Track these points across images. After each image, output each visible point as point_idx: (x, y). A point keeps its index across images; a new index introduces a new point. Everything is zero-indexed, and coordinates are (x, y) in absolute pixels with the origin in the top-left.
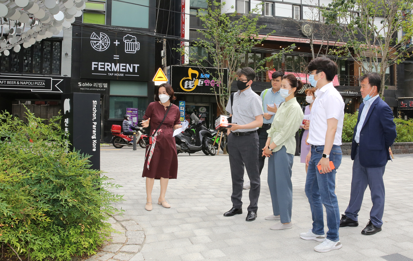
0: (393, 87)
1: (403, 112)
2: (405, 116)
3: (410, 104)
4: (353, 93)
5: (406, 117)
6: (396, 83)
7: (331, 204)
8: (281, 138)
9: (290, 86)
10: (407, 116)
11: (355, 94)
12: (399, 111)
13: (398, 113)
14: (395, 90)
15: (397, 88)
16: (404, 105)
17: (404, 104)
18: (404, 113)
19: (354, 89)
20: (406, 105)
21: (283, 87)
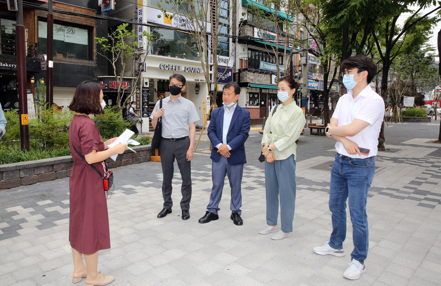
0: (90, 62)
2: (109, 100)
3: (111, 85)
4: (7, 65)
5: (110, 102)
6: (95, 58)
7: (363, 223)
8: (284, 143)
9: (289, 88)
10: (111, 100)
11: (11, 67)
14: (92, 66)
15: (96, 64)
17: (103, 85)
18: (107, 96)
19: (10, 60)
20: (106, 86)
21: (281, 90)
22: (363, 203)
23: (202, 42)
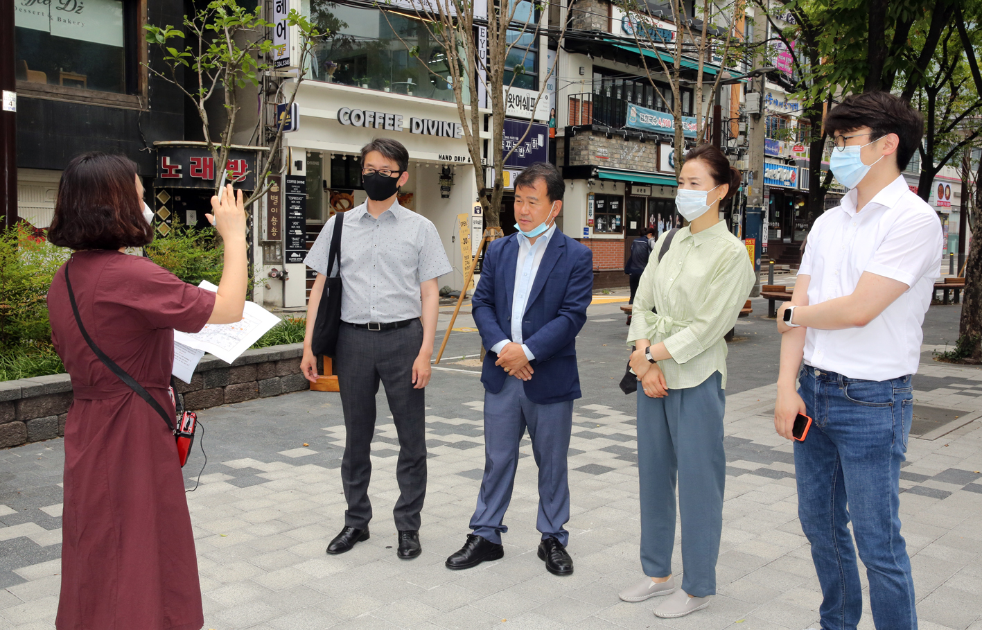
0: (132, 98)
1: (178, 199)
2: (189, 213)
3: (193, 168)
5: (192, 217)
6: (144, 86)
8: (692, 340)
9: (711, 181)
10: (195, 212)
12: (158, 191)
13: (157, 199)
14: (138, 112)
15: (149, 104)
16: (171, 171)
17: (171, 168)
18: (183, 200)
20: (178, 171)
21: (687, 184)
22: (888, 506)
23: (460, 48)
